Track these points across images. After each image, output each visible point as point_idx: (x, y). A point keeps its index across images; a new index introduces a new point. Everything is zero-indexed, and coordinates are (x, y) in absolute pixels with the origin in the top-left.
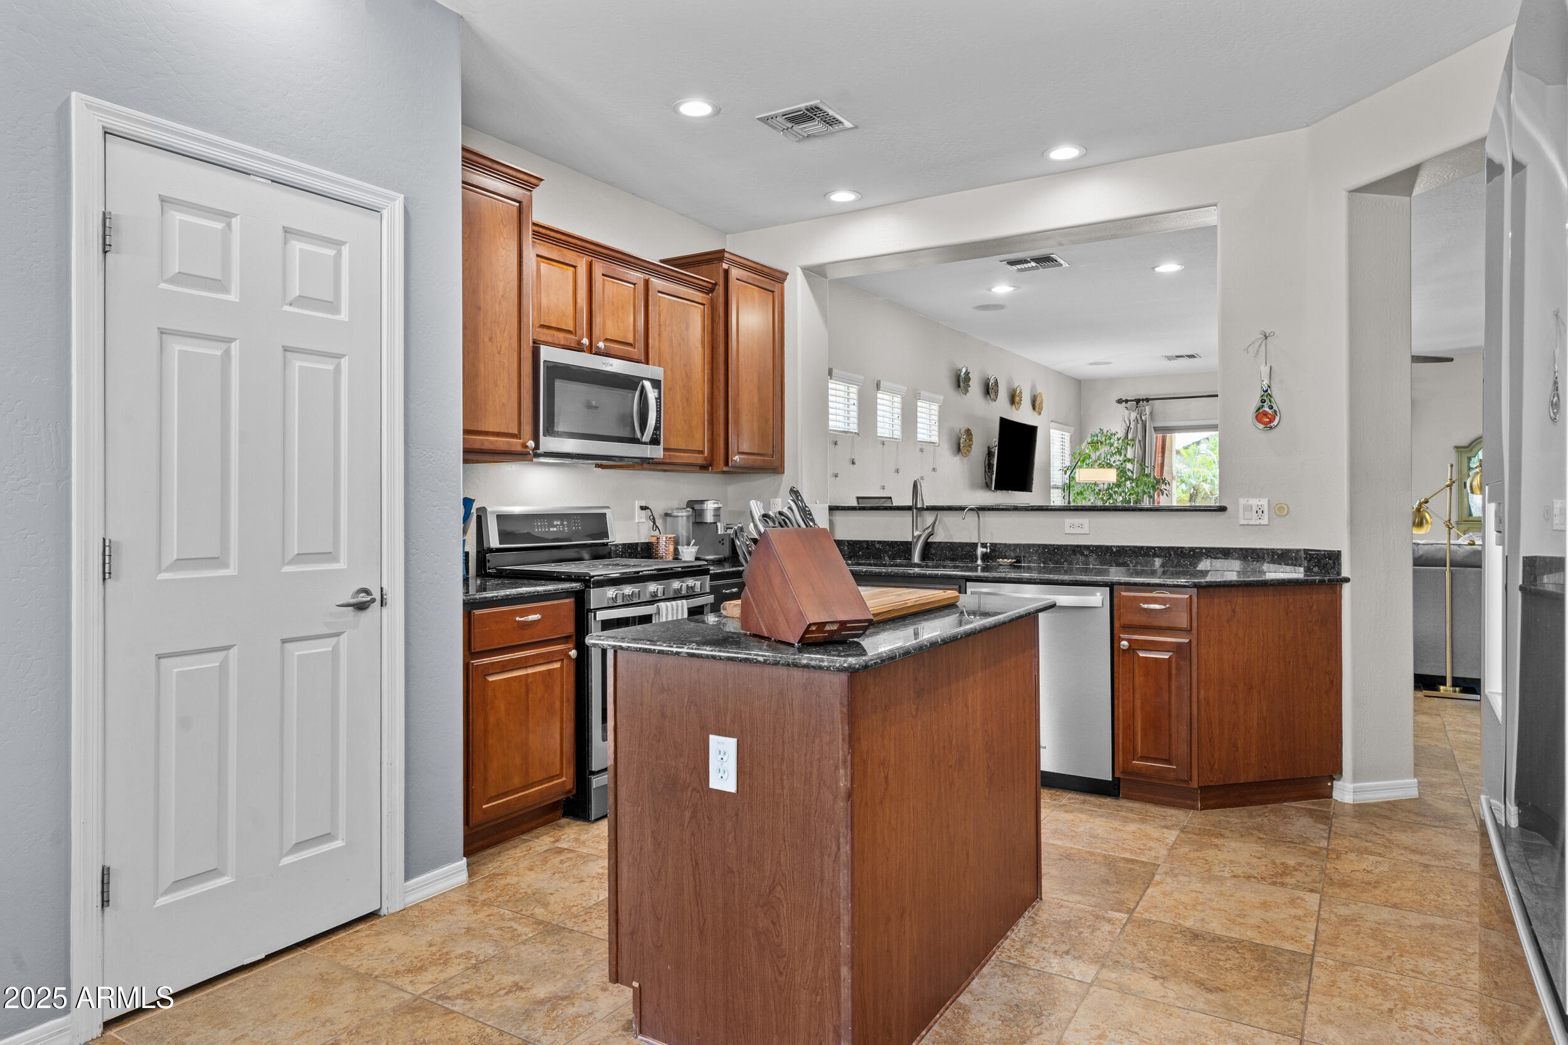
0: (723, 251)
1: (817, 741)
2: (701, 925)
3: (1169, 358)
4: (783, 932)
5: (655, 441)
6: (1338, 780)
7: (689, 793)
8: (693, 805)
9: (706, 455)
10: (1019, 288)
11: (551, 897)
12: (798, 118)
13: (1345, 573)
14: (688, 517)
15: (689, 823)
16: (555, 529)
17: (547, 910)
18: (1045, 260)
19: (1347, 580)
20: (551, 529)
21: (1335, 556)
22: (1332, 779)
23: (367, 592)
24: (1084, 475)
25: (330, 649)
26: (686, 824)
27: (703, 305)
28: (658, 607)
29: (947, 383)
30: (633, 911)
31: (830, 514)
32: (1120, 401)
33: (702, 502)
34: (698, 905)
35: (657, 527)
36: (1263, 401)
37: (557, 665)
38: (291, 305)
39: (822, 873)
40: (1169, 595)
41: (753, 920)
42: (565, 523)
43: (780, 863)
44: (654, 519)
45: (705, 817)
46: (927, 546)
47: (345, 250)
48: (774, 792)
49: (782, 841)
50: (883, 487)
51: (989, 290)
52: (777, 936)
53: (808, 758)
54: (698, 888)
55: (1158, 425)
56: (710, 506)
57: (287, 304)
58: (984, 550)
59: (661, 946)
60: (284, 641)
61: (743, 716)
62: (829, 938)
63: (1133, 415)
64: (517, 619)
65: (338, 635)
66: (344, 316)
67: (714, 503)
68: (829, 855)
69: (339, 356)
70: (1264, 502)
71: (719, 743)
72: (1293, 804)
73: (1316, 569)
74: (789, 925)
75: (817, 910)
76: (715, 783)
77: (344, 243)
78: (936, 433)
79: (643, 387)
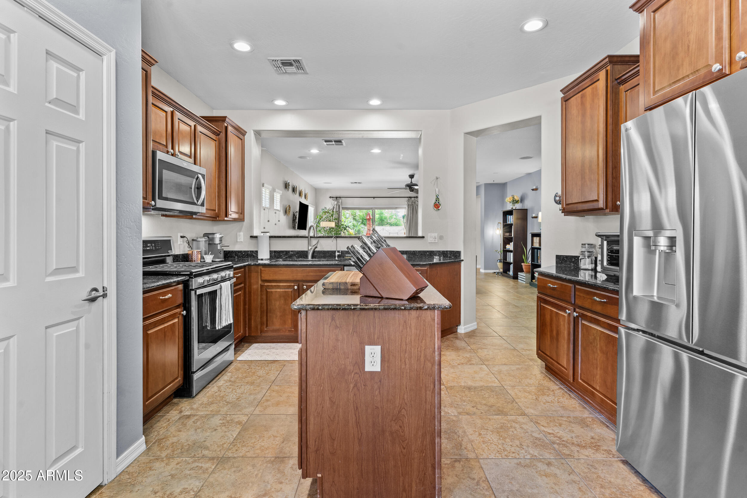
0: (226, 117)
1: (424, 341)
2: (360, 437)
3: (352, 183)
4: (406, 429)
5: (202, 205)
6: (459, 326)
7: (353, 375)
8: (355, 381)
9: (217, 212)
10: (321, 151)
11: (206, 443)
12: (287, 63)
13: (462, 258)
14: (205, 241)
15: (352, 390)
16: (149, 248)
17: (210, 451)
18: (339, 142)
19: (463, 260)
20: (147, 248)
21: (459, 253)
22: (457, 326)
23: (96, 290)
24: (323, 224)
25: (75, 328)
26: (351, 390)
27: (216, 141)
28: (221, 286)
29: (282, 186)
30: (317, 439)
31: (270, 240)
32: (330, 197)
33: (213, 234)
34: (357, 428)
35: (190, 246)
36: (436, 200)
37: (176, 320)
38: (50, 103)
39: (426, 399)
40: (420, 268)
41: (389, 428)
42: (153, 245)
43: (404, 399)
44: (189, 242)
45: (362, 385)
46: (314, 252)
47: (83, 75)
48: (401, 368)
49: (405, 389)
50: (264, 228)
51: (309, 151)
52: (402, 432)
53: (419, 349)
54: (358, 420)
55: (343, 207)
56: (218, 236)
57: (47, 102)
58: (339, 253)
59: (335, 452)
60: (47, 328)
61: (384, 334)
62: (429, 427)
63: (336, 203)
64: (161, 298)
65: (78, 319)
66: (82, 116)
67: (220, 235)
68: (429, 391)
69: (79, 142)
70: (436, 235)
71: (371, 349)
72: (449, 336)
73: (453, 257)
74: (409, 426)
75: (423, 416)
76: (368, 368)
77: (82, 70)
78: (279, 206)
79: (198, 177)
